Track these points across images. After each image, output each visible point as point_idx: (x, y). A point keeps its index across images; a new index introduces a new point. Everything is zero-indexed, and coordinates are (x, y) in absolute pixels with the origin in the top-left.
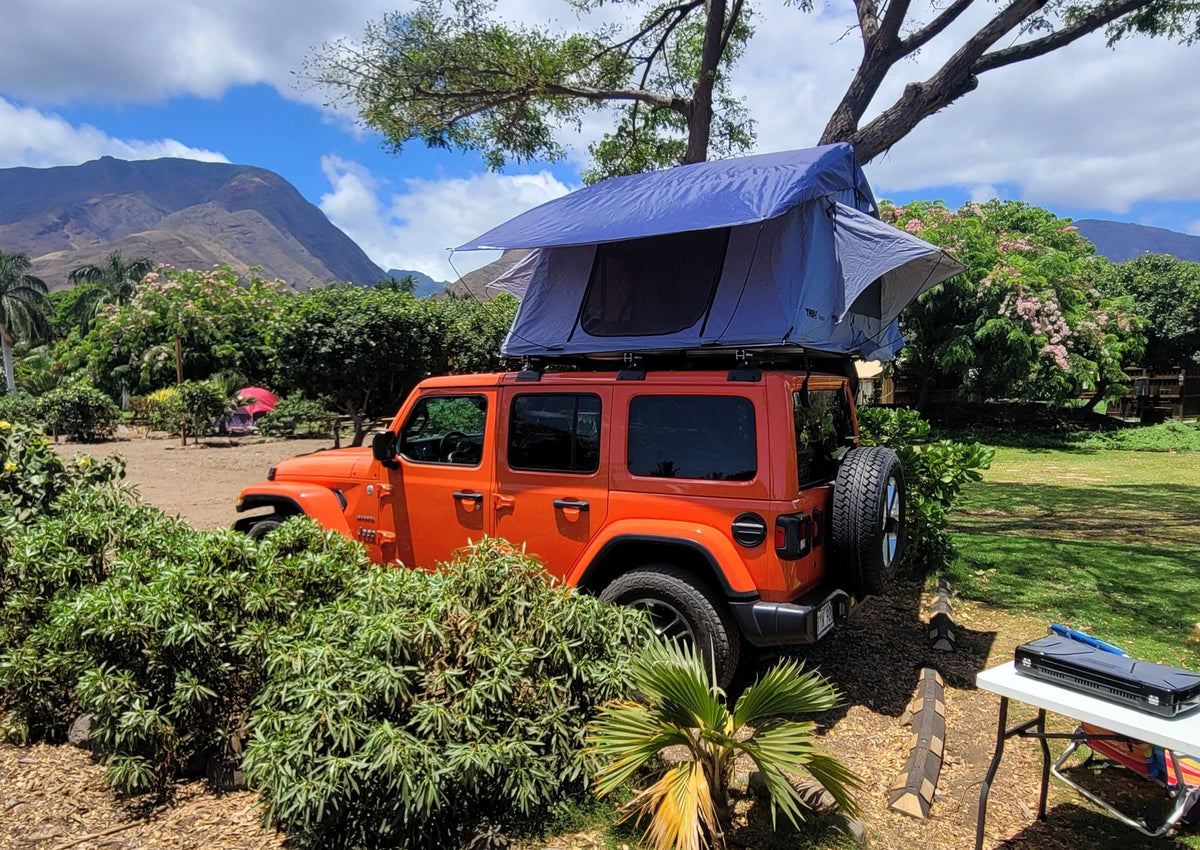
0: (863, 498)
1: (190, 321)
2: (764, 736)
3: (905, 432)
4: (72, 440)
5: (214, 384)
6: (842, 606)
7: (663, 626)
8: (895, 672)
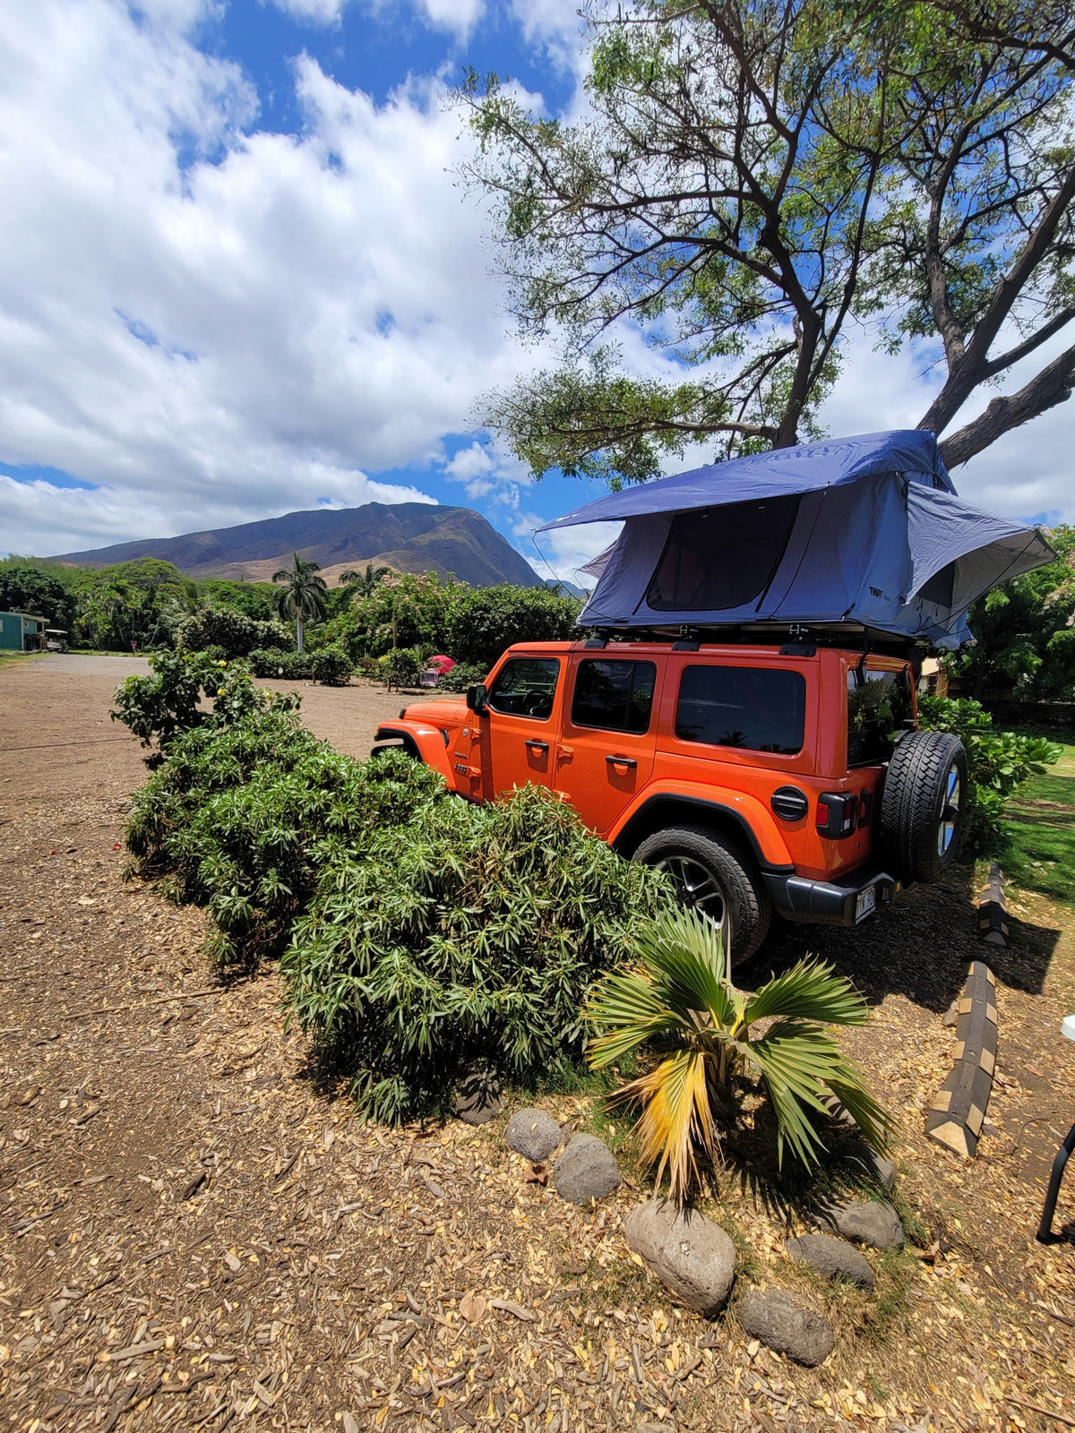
0: (919, 783)
1: (406, 608)
2: (778, 1043)
3: (965, 721)
4: (323, 684)
5: (414, 652)
6: (885, 891)
7: (695, 884)
8: (939, 961)
